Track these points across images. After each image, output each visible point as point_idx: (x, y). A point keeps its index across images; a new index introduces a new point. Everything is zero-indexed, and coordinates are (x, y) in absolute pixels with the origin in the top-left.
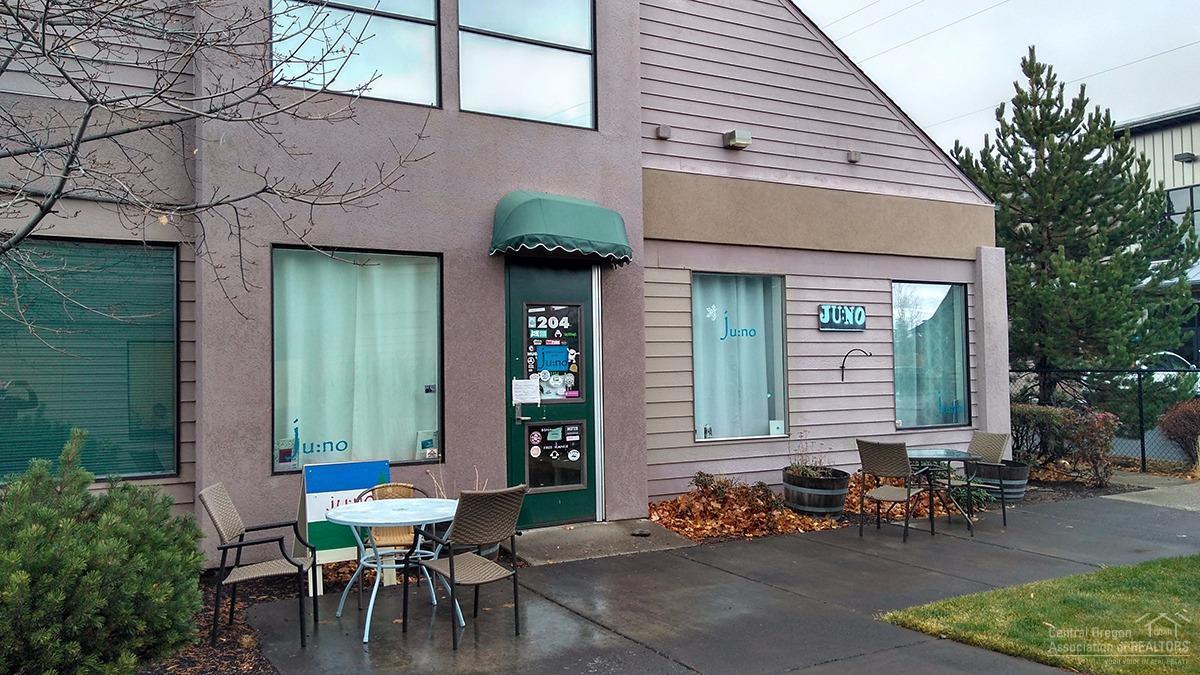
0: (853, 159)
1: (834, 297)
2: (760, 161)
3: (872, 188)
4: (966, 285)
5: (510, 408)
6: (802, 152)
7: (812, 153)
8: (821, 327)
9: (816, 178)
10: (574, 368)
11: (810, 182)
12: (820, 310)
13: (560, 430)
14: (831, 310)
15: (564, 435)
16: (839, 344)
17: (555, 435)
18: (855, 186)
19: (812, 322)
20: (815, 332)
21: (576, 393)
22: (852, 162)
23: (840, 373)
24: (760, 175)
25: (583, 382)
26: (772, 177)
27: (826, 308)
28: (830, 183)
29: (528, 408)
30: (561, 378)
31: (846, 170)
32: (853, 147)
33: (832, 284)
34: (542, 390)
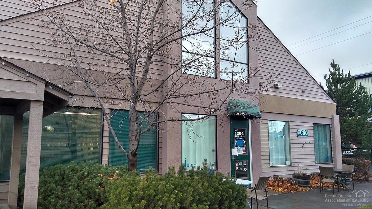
0: (304, 91)
1: (300, 127)
2: (282, 91)
3: (308, 99)
4: (330, 125)
5: (231, 156)
6: (292, 89)
7: (294, 89)
8: (298, 136)
9: (295, 96)
10: (245, 146)
11: (294, 97)
12: (297, 131)
13: (242, 162)
14: (300, 131)
15: (243, 164)
16: (302, 140)
17: (241, 164)
18: (304, 98)
19: (295, 134)
20: (296, 137)
21: (245, 152)
22: (303, 92)
23: (302, 148)
24: (283, 95)
25: (247, 150)
26: (285, 95)
27: (299, 130)
28: (298, 97)
29: (235, 156)
30: (242, 148)
31: (301, 94)
32: (303, 88)
33: (300, 124)
34: (238, 151)
